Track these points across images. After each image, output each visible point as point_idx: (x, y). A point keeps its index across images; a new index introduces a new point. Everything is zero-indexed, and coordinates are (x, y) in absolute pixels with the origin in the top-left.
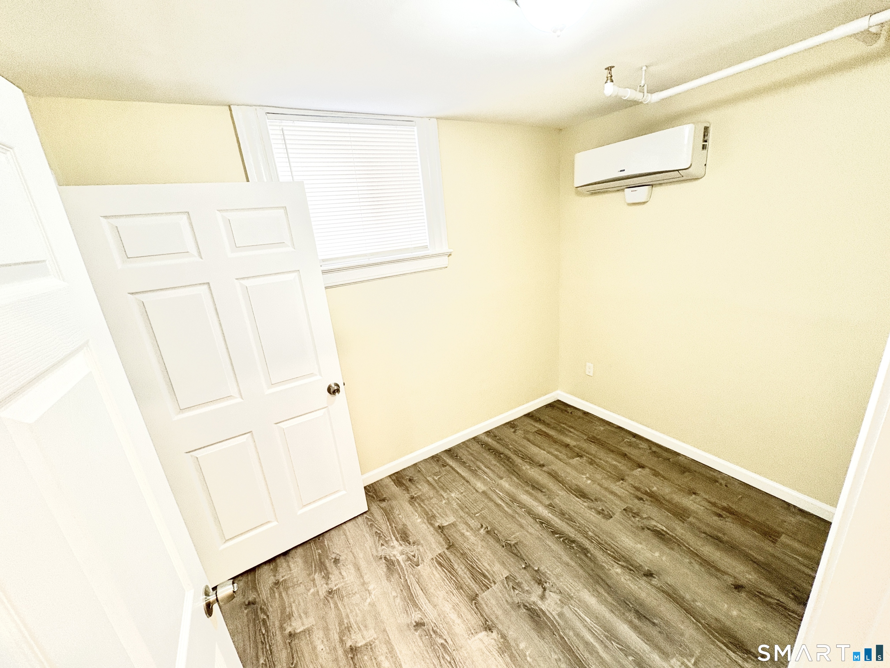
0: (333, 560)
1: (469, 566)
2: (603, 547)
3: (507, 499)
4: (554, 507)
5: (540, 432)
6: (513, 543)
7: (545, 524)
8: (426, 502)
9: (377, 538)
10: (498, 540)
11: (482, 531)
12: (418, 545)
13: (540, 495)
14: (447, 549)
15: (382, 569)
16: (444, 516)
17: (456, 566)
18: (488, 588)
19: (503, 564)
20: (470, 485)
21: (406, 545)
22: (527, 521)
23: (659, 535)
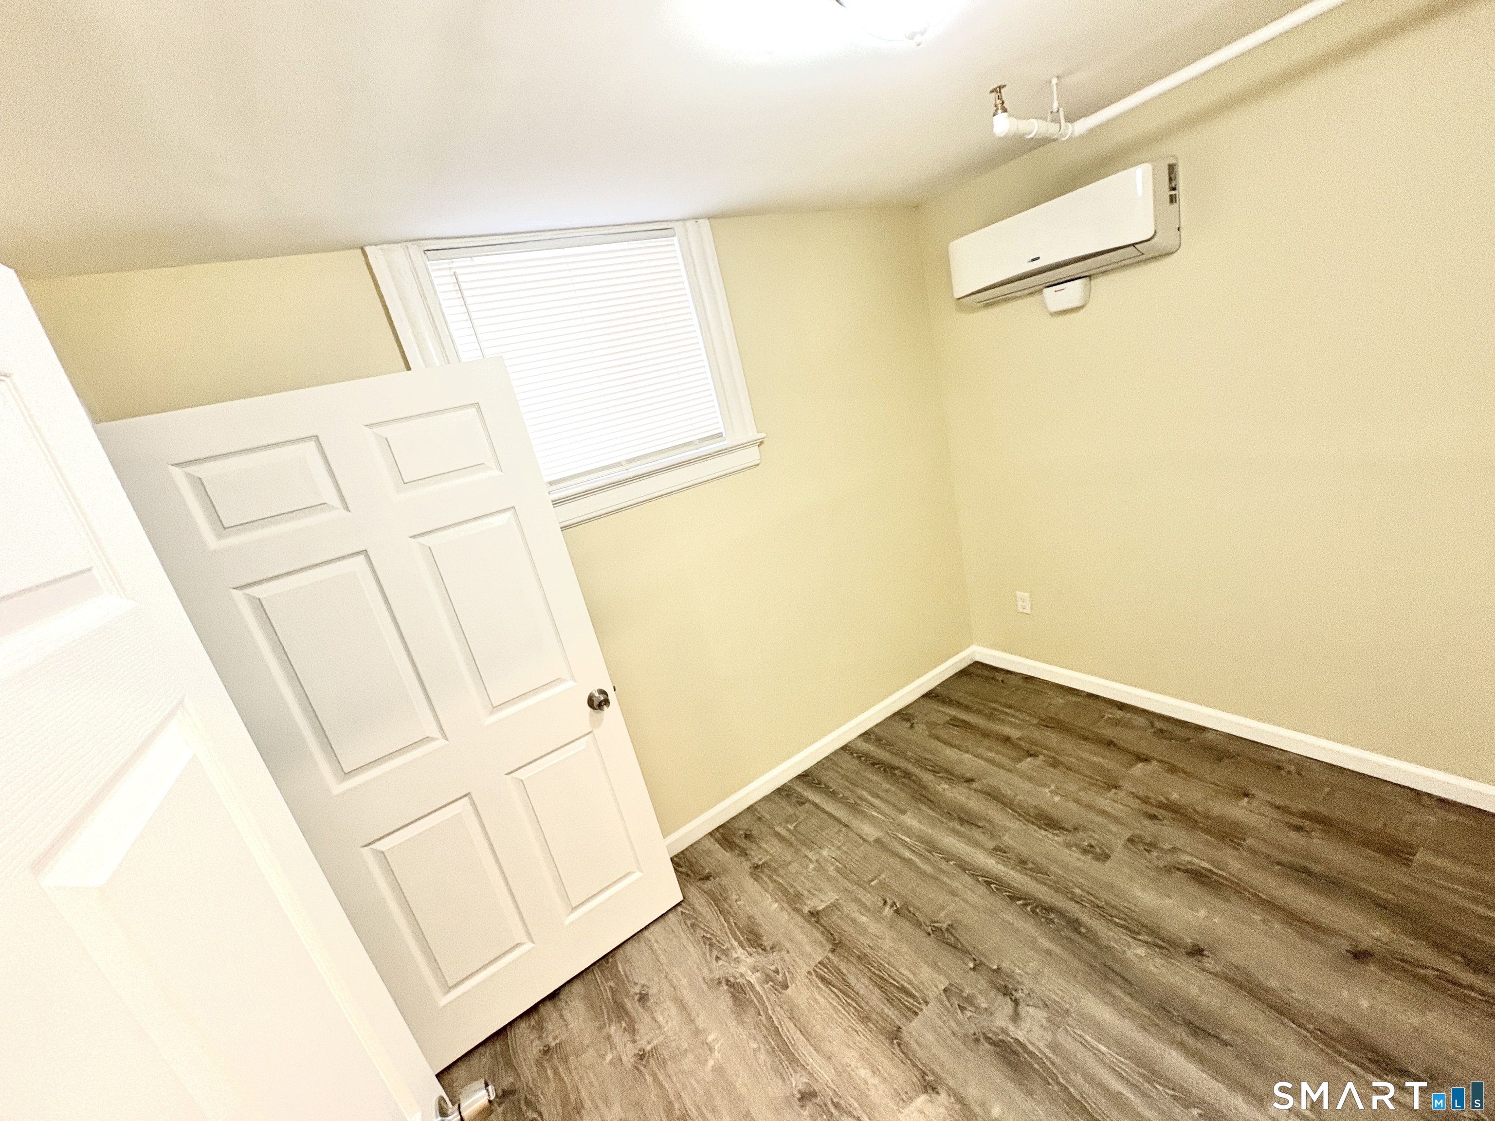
0: (637, 998)
1: (874, 978)
2: (1101, 910)
3: (921, 847)
4: (1005, 852)
5: (955, 723)
6: (945, 926)
7: (994, 883)
8: (782, 872)
9: (707, 947)
10: (919, 925)
11: (887, 911)
12: (780, 950)
13: (977, 834)
14: (833, 951)
15: (724, 1002)
16: (815, 892)
17: (852, 980)
18: (916, 1014)
19: (935, 966)
20: (852, 830)
21: (759, 954)
22: (962, 882)
23: (1198, 876)
